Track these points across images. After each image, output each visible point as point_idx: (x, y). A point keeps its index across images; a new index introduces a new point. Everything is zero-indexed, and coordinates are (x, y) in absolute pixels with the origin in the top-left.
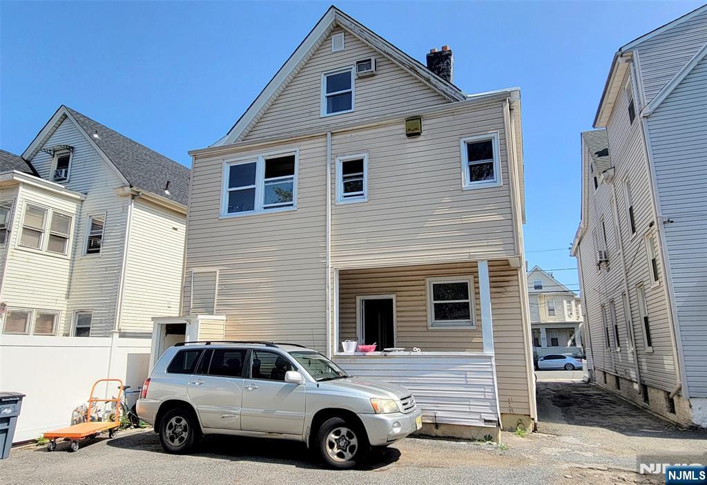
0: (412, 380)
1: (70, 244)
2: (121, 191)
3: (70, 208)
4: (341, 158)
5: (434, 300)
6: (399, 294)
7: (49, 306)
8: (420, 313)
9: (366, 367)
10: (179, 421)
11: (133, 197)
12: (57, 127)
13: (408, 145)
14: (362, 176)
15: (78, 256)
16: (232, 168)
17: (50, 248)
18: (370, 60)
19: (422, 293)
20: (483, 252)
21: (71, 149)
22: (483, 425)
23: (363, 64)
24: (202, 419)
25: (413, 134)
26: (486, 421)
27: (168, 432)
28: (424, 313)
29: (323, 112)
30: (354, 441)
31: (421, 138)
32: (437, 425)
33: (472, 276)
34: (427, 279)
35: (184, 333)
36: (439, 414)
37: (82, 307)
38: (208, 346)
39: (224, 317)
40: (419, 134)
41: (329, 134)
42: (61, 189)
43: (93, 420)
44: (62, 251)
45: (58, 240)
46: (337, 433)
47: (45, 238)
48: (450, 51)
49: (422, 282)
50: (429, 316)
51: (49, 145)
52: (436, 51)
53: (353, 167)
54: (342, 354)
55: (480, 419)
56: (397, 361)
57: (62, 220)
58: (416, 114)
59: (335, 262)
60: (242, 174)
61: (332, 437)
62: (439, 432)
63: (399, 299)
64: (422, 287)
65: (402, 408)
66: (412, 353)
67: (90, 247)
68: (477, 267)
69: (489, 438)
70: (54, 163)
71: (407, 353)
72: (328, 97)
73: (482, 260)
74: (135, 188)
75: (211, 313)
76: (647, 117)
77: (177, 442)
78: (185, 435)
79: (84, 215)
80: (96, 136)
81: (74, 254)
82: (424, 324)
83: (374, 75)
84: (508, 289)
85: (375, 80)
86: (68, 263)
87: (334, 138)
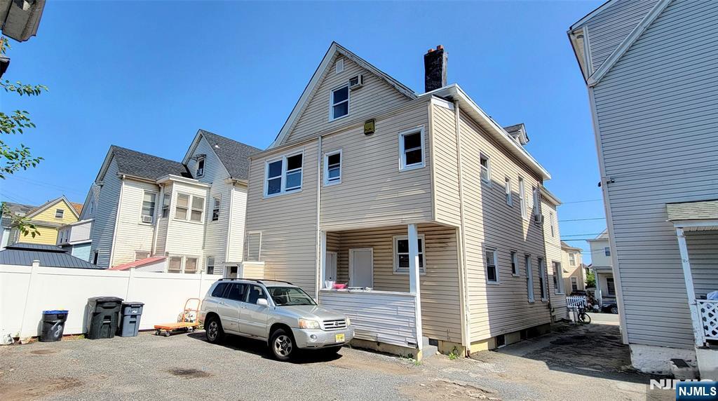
0: (365, 310)
1: (203, 215)
2: (227, 181)
3: (202, 193)
4: (327, 154)
5: (399, 252)
6: (375, 247)
7: (193, 254)
8: (388, 262)
9: (337, 299)
10: (214, 324)
11: (234, 184)
12: (198, 143)
13: (367, 141)
14: (339, 165)
15: (208, 223)
16: (270, 164)
17: (192, 219)
18: (357, 77)
19: (390, 247)
20: (411, 218)
21: (204, 156)
22: (407, 346)
23: (354, 81)
24: (223, 324)
25: (369, 132)
26: (409, 343)
27: (210, 330)
28: (391, 262)
29: (331, 118)
30: (290, 345)
31: (374, 135)
32: (379, 344)
33: (423, 235)
34: (394, 237)
35: (236, 272)
36: (379, 335)
37: (211, 254)
38: (232, 282)
39: (263, 263)
40: (372, 133)
41: (320, 138)
42: (196, 182)
43: (187, 321)
44: (199, 220)
45: (196, 214)
46: (281, 339)
47: (189, 213)
48: (442, 49)
49: (391, 239)
50: (394, 264)
51: (194, 155)
52: (433, 50)
53: (334, 160)
54: (325, 289)
55: (405, 342)
56: (355, 296)
57: (198, 201)
58: (370, 118)
59: (323, 226)
60: (275, 168)
61: (278, 340)
62: (379, 348)
63: (375, 251)
64: (390, 243)
65: (323, 327)
66: (365, 291)
67: (214, 216)
68: (407, 229)
69: (411, 356)
70: (197, 165)
71: (361, 291)
72: (334, 107)
73: (410, 224)
74: (233, 179)
75: (257, 260)
76: (593, 87)
77: (213, 337)
78: (216, 333)
79: (211, 197)
80: (217, 146)
81: (206, 221)
82: (391, 270)
83: (361, 87)
84: (449, 244)
85: (363, 90)
86: (203, 227)
87: (323, 140)
